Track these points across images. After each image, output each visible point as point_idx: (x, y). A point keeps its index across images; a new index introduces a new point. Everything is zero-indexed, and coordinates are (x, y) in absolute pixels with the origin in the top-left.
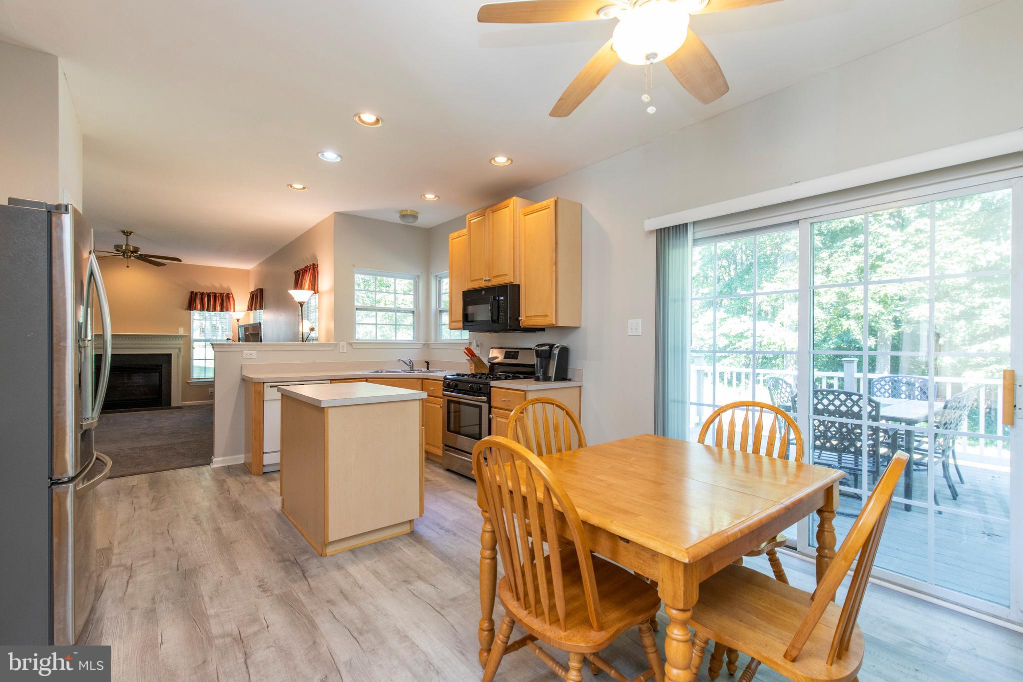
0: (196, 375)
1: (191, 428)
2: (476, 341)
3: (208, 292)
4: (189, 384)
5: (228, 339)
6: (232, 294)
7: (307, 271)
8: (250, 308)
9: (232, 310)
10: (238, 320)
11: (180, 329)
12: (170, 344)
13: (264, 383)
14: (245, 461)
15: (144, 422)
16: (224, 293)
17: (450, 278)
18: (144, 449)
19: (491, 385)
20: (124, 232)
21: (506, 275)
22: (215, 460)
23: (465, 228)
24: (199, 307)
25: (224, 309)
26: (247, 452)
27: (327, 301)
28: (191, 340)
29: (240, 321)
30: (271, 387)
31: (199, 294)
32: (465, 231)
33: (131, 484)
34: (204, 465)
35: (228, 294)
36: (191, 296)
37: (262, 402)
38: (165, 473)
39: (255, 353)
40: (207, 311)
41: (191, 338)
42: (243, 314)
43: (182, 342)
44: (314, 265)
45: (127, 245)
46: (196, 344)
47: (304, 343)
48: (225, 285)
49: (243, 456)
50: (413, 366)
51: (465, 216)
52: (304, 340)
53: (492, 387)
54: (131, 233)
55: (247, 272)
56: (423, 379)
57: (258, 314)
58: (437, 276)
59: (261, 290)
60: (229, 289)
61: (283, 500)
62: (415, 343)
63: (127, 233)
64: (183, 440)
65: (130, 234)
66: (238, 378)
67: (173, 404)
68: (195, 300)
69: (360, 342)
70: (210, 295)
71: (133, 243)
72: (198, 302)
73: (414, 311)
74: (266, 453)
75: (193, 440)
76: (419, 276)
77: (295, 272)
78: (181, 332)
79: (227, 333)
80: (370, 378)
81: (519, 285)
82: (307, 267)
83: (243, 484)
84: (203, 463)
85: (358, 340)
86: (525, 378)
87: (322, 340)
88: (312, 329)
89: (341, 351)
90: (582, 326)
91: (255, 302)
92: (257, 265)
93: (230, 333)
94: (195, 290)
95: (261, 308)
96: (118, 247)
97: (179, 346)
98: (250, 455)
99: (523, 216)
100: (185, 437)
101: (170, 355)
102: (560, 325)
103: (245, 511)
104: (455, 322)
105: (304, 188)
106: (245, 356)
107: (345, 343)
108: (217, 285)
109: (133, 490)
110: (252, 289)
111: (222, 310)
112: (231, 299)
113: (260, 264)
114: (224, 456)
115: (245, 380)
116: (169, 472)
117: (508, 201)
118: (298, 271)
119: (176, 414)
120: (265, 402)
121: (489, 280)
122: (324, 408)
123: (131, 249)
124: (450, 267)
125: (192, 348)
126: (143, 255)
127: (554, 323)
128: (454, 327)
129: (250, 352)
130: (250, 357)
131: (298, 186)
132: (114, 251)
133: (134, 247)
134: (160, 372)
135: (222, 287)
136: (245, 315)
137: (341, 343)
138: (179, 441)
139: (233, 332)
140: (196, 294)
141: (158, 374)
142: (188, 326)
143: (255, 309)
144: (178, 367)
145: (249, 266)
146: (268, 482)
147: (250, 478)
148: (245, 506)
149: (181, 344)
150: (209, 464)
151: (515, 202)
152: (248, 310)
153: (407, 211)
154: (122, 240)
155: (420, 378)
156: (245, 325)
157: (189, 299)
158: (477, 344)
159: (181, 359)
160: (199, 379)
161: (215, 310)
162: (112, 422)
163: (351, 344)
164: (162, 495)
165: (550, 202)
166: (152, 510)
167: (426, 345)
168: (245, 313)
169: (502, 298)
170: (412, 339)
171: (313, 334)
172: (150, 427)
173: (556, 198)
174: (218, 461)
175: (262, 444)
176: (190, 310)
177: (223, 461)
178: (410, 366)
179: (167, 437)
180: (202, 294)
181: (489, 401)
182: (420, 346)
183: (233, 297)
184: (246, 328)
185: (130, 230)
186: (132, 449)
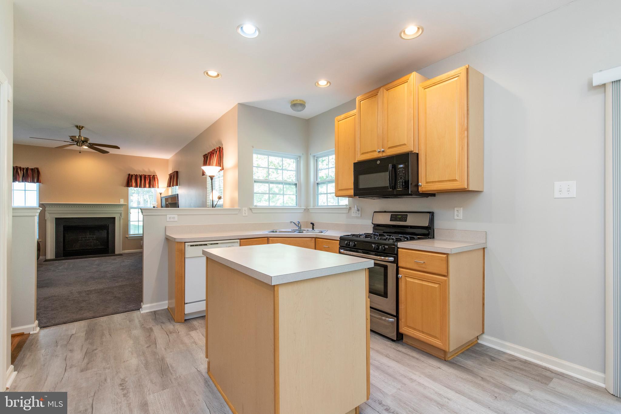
0: (133, 231)
1: (127, 272)
2: (357, 206)
3: (140, 174)
4: (127, 238)
5: (154, 207)
6: (156, 176)
7: (214, 153)
8: (169, 185)
9: (157, 187)
10: (161, 194)
11: (121, 200)
12: (114, 211)
13: (185, 242)
14: (168, 307)
15: (94, 266)
16: (151, 175)
17: (335, 155)
18: (89, 293)
19: (398, 247)
20: (77, 127)
21: (405, 144)
22: (144, 306)
23: (356, 109)
24: (134, 184)
25: (151, 186)
26: (170, 298)
27: (232, 176)
28: (129, 208)
29: (162, 194)
30: (191, 246)
31: (134, 176)
32: (355, 111)
33: (70, 333)
34: (135, 310)
35: (154, 176)
36: (128, 178)
37: (184, 259)
38: (102, 319)
39: (176, 216)
40: (139, 187)
41: (129, 206)
42: (165, 189)
43: (122, 209)
44: (220, 148)
45: (80, 136)
46: (132, 211)
47: (214, 208)
48: (152, 170)
49: (167, 302)
50: (301, 227)
51: (355, 99)
52: (214, 206)
53: (399, 248)
54: (83, 127)
55: (167, 161)
56: (316, 238)
57: (175, 189)
58: (314, 156)
59: (177, 172)
60: (155, 172)
61: (209, 363)
62: (299, 209)
63: (80, 127)
64: (120, 284)
65: (82, 129)
66: (162, 238)
67: (117, 252)
68: (131, 180)
69: (257, 207)
70: (142, 177)
71: (84, 134)
72: (133, 181)
73: (296, 184)
74: (187, 303)
75: (128, 284)
76: (300, 157)
77: (204, 156)
78: (122, 202)
79: (153, 203)
80: (270, 237)
81: (418, 154)
82: (214, 150)
83: (169, 333)
84: (134, 308)
85: (256, 206)
86: (419, 239)
87: (227, 206)
88: (220, 198)
89: (244, 215)
90: (484, 190)
91: (173, 180)
92: (174, 155)
93: (155, 203)
94: (131, 173)
95: (177, 185)
96: (73, 138)
97: (120, 212)
98: (174, 301)
99: (423, 89)
100: (122, 281)
101: (114, 218)
102: (470, 189)
103: (172, 374)
104: (342, 190)
105: (218, 75)
106: (168, 220)
107: (246, 209)
108: (146, 170)
109: (71, 341)
110: (170, 172)
111: (150, 187)
112: (156, 179)
113: (176, 154)
114: (151, 302)
115: (168, 239)
116: (105, 318)
117: (408, 76)
118: (206, 154)
119: (118, 260)
120: (186, 258)
121: (384, 151)
122: (274, 286)
123: (83, 139)
124: (336, 145)
125: (129, 213)
126: (91, 143)
127: (466, 187)
128: (340, 195)
129: (172, 216)
130: (172, 220)
131: (213, 73)
132: (70, 140)
133: (85, 138)
134: (107, 230)
135: (150, 171)
136: (166, 190)
137: (244, 209)
138: (117, 284)
139: (157, 202)
140: (132, 175)
141: (106, 231)
142: (127, 198)
143: (173, 186)
144: (120, 227)
145: (168, 156)
146: (190, 331)
147: (174, 326)
148: (171, 366)
149: (122, 210)
150: (139, 309)
151: (414, 77)
152: (167, 187)
153: (297, 100)
154: (76, 132)
155: (313, 238)
156: (166, 196)
157: (127, 179)
158: (358, 209)
159: (122, 221)
160: (134, 234)
161: (145, 187)
162: (71, 266)
163: (251, 209)
164: (95, 348)
165: (462, 70)
166: (82, 371)
167: (307, 210)
168: (166, 189)
169: (401, 166)
170: (295, 205)
171: (221, 202)
172: (97, 271)
173: (467, 66)
174: (147, 308)
175: (183, 296)
176: (128, 187)
177: (150, 307)
178: (299, 226)
179: (108, 281)
180: (136, 176)
181: (396, 261)
182: (302, 211)
183: (157, 178)
184: (167, 199)
185: (81, 125)
186: (80, 293)
